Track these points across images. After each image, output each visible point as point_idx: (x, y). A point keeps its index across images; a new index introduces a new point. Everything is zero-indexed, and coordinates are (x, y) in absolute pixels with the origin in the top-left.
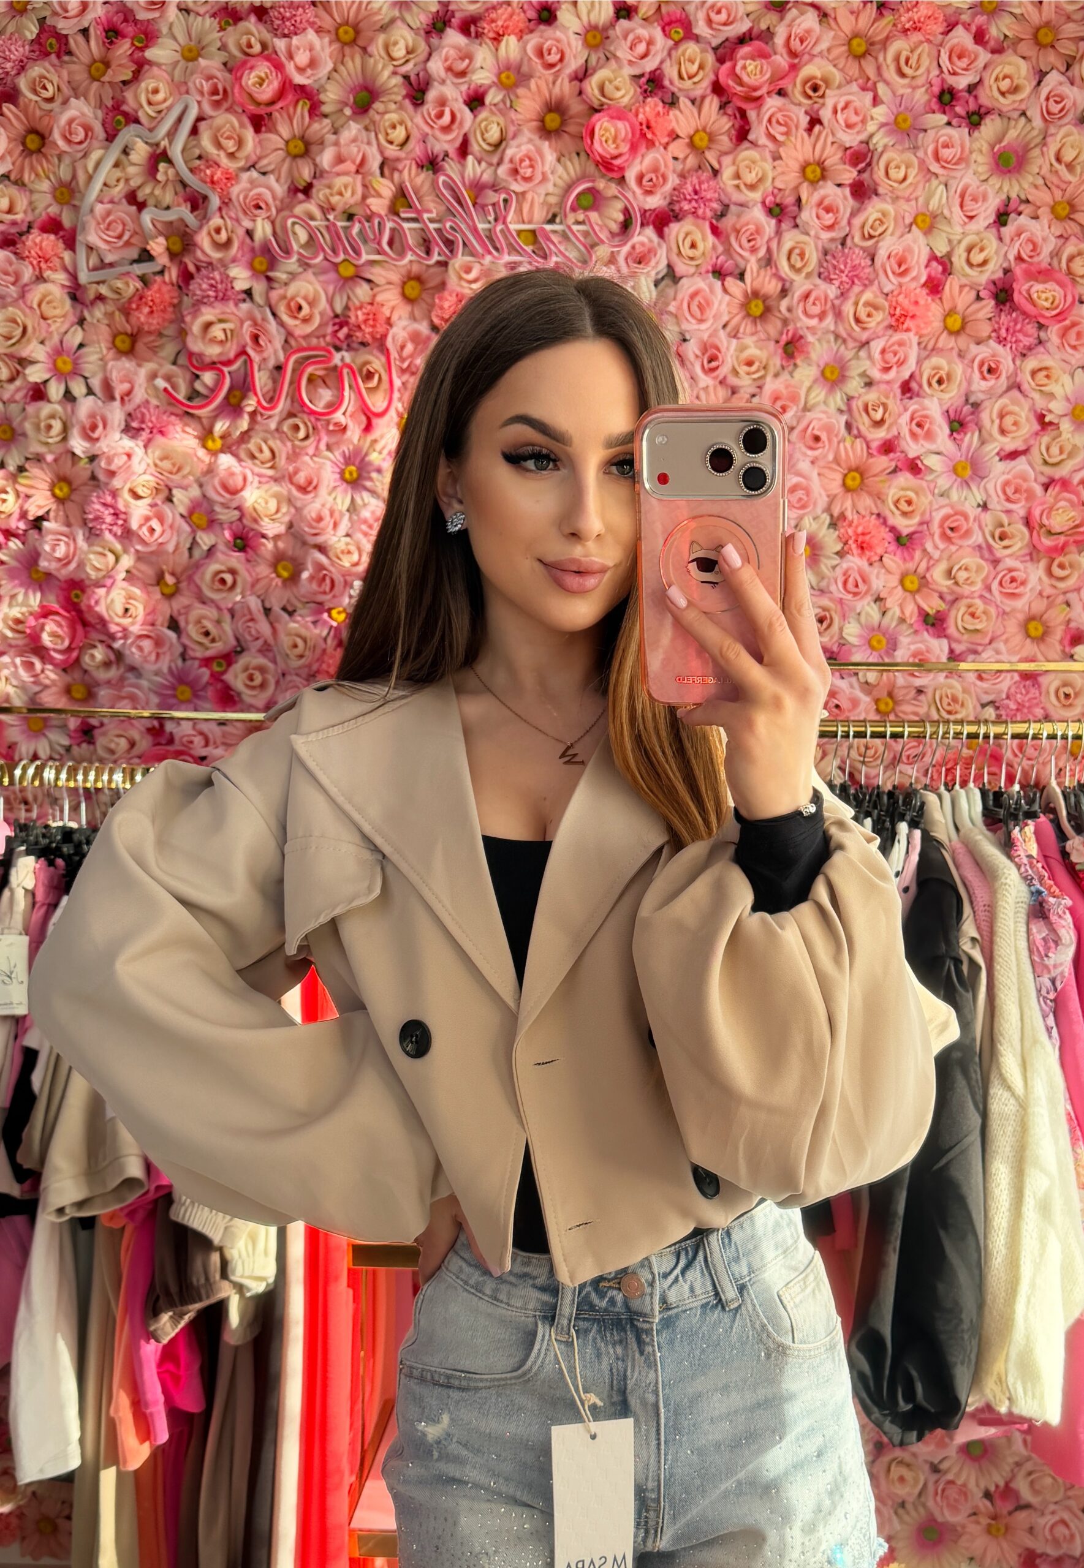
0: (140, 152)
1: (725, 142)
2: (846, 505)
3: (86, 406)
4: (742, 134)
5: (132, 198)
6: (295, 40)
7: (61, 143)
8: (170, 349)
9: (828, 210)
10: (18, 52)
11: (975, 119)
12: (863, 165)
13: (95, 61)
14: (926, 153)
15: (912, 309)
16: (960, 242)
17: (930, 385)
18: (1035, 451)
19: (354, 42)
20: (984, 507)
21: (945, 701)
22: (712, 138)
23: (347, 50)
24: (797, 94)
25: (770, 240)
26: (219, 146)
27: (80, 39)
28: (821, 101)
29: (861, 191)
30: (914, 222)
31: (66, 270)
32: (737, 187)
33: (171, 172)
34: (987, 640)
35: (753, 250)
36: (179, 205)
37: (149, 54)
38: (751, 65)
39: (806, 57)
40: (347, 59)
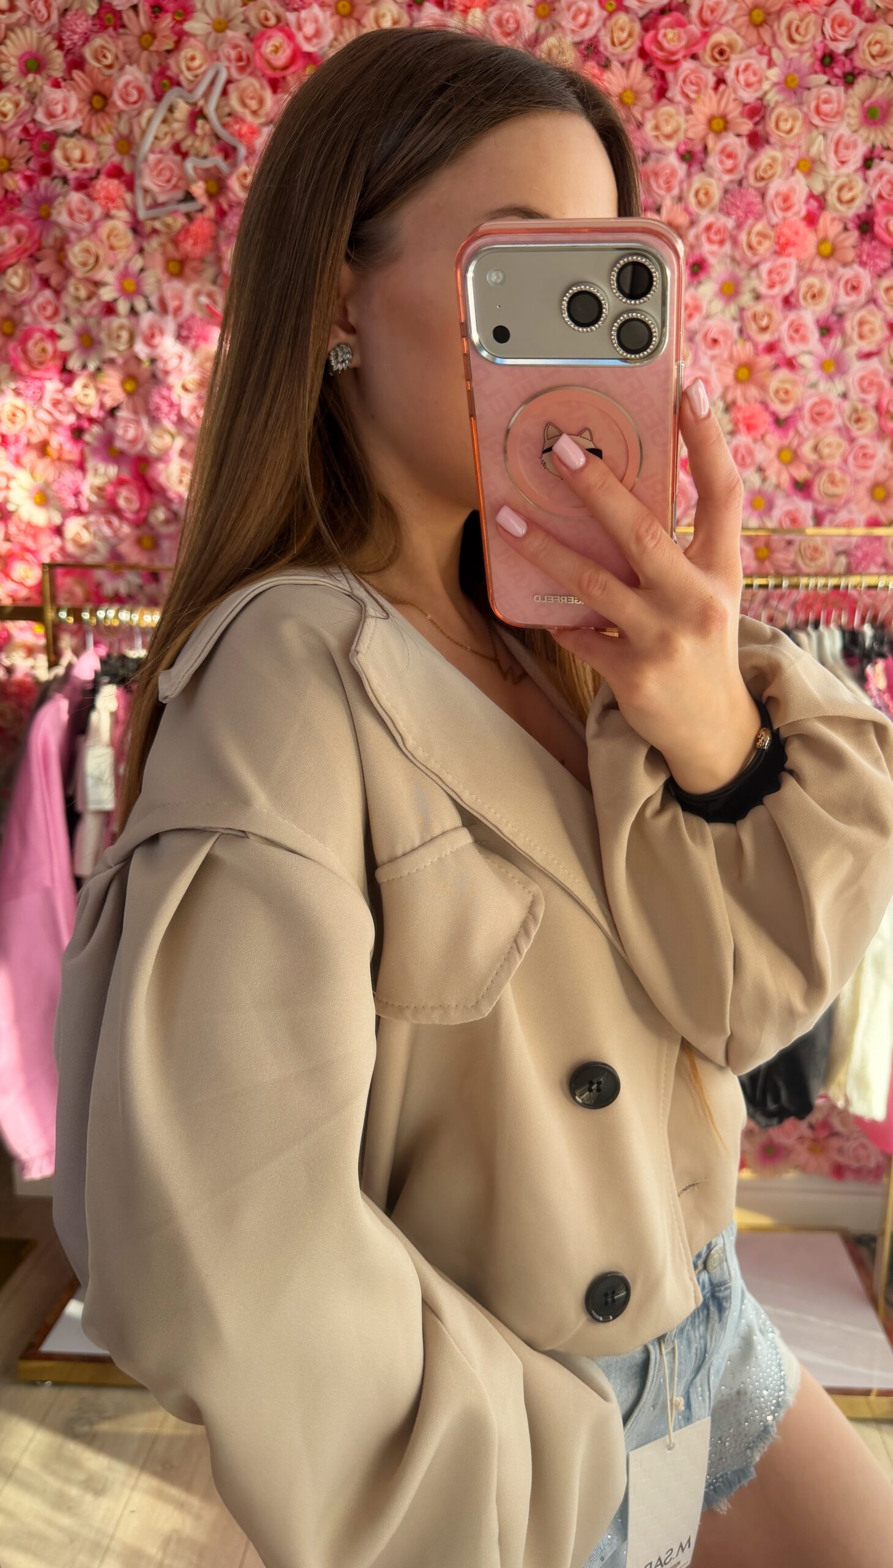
0: (182, 110)
1: (648, 99)
2: (737, 393)
3: (147, 319)
4: (661, 93)
5: (177, 148)
6: (304, 14)
7: (120, 103)
8: (210, 272)
9: (730, 156)
10: (83, 25)
11: (849, 79)
12: (757, 119)
13: (143, 33)
14: (809, 108)
15: (793, 238)
16: (833, 182)
17: (805, 298)
18: (885, 354)
19: (349, 15)
20: (844, 396)
21: (808, 552)
22: (637, 94)
23: (345, 22)
24: (707, 58)
25: (681, 182)
26: (244, 104)
27: (131, 13)
28: (725, 63)
29: (756, 140)
30: (797, 166)
31: (127, 208)
32: (657, 137)
33: (207, 127)
34: (842, 501)
35: (669, 189)
36: (214, 155)
37: (188, 26)
38: (671, 33)
39: (715, 26)
40: (345, 30)
